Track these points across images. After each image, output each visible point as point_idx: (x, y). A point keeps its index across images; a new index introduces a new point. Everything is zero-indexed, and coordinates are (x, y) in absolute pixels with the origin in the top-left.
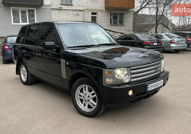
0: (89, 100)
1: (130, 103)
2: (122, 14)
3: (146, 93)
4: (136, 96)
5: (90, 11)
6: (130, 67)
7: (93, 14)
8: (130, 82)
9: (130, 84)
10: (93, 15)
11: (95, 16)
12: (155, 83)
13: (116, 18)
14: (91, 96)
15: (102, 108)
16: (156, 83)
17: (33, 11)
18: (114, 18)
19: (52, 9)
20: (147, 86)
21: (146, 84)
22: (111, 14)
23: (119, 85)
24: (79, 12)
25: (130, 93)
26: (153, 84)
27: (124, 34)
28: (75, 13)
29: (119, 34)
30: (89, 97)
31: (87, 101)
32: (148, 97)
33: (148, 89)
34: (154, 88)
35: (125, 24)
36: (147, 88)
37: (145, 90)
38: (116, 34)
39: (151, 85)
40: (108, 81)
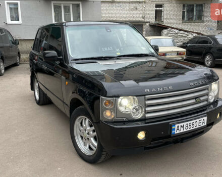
0: (88, 139)
1: (145, 150)
2: (202, 6)
3: (170, 136)
4: (152, 141)
5: (153, 3)
6: (145, 95)
7: (157, 6)
8: (144, 117)
9: (144, 122)
10: (158, 9)
11: (161, 9)
12: (188, 123)
13: (192, 11)
14: (91, 133)
15: (104, 153)
16: (191, 122)
17: (78, 6)
18: (188, 11)
19: (101, 2)
20: (171, 126)
21: (170, 123)
22: (184, 6)
23: (124, 122)
24: (137, 5)
25: (141, 135)
26: (185, 124)
27: (201, 34)
28: (132, 6)
29: (195, 35)
30: (88, 134)
31: (86, 139)
32: (182, 142)
33: (173, 132)
34: (185, 130)
35: (205, 20)
36: (171, 130)
37: (169, 133)
38: (189, 34)
39: (179, 125)
40: (108, 115)
